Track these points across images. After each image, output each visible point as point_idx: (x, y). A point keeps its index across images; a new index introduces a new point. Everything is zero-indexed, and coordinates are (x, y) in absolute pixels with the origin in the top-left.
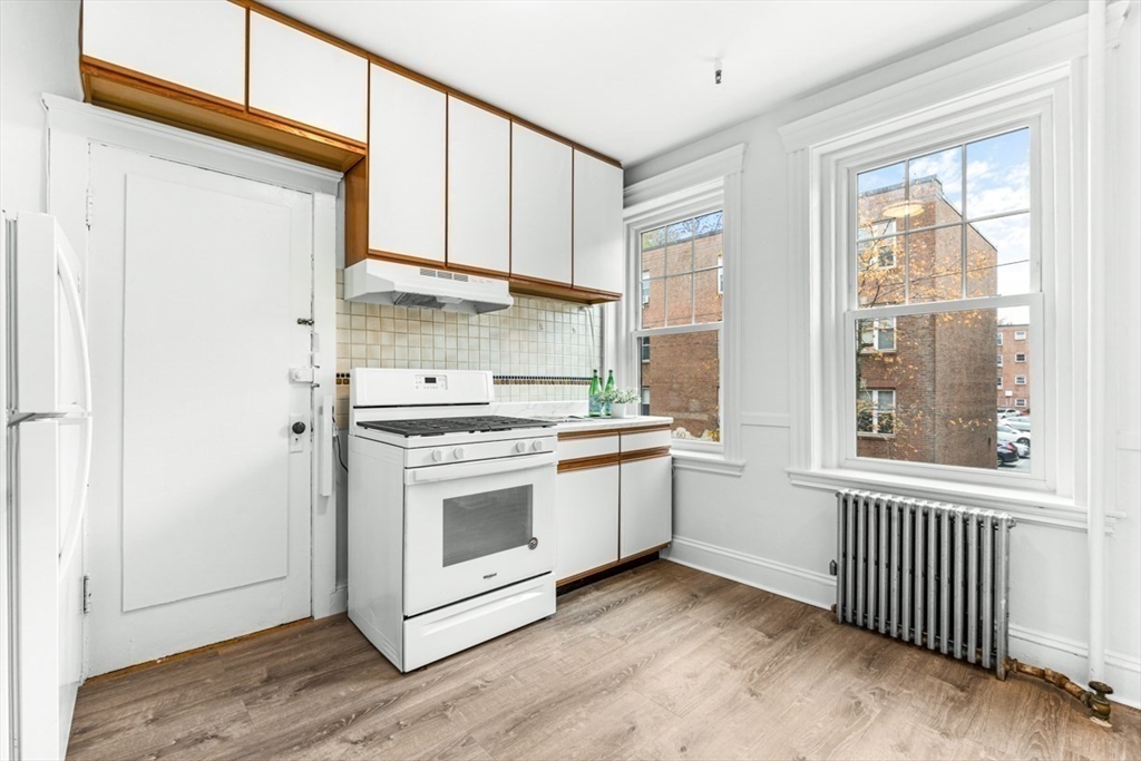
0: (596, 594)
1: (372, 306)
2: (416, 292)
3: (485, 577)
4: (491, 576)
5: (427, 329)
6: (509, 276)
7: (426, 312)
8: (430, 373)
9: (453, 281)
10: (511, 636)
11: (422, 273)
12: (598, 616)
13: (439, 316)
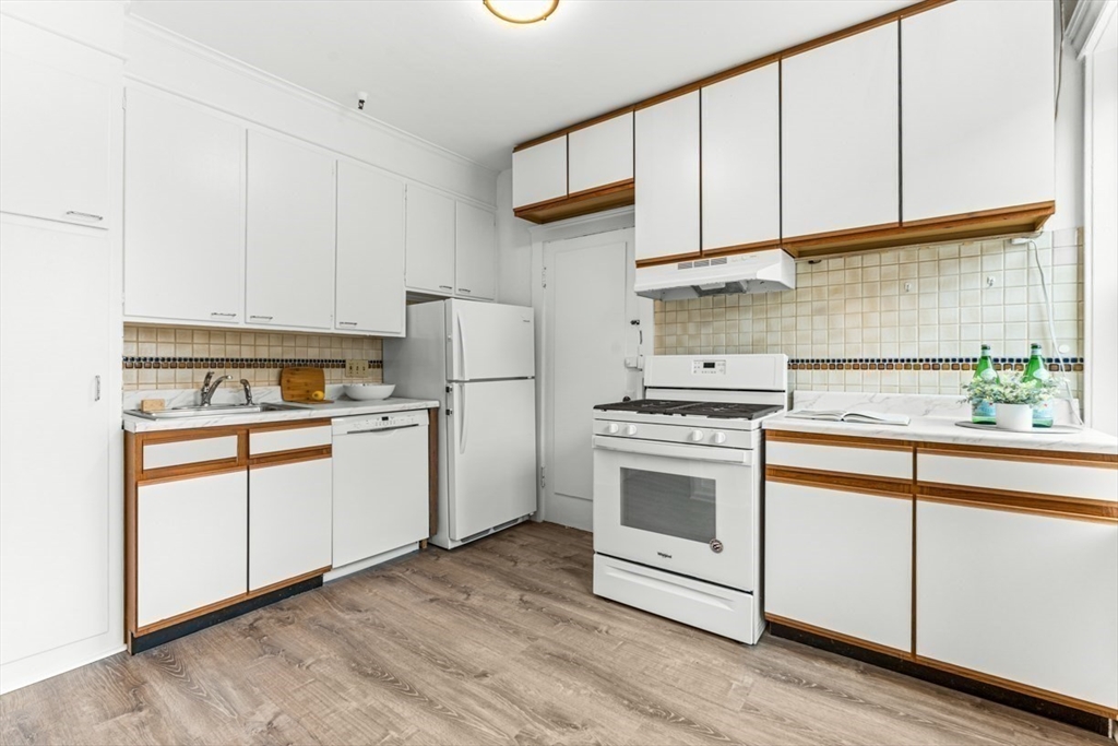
0: (852, 674)
1: (681, 302)
2: (651, 288)
3: (659, 554)
4: (666, 556)
5: (734, 315)
6: (780, 244)
7: (732, 298)
8: (710, 358)
9: (693, 269)
10: (683, 628)
11: (680, 267)
12: (788, 682)
13: (745, 300)
